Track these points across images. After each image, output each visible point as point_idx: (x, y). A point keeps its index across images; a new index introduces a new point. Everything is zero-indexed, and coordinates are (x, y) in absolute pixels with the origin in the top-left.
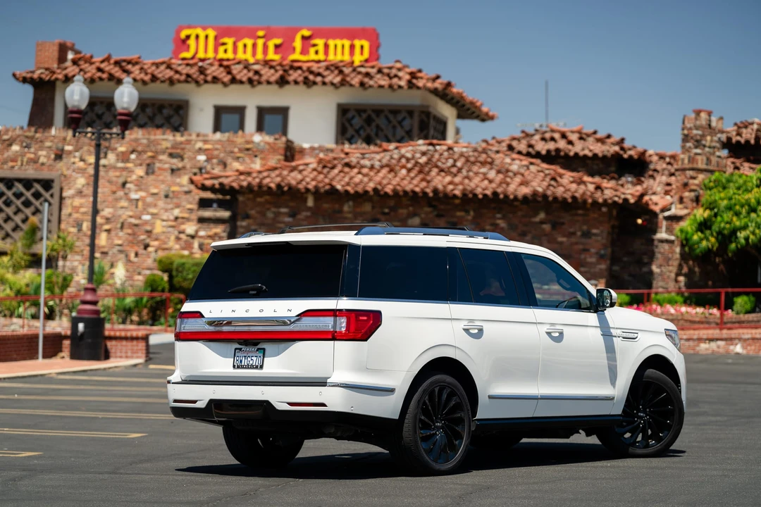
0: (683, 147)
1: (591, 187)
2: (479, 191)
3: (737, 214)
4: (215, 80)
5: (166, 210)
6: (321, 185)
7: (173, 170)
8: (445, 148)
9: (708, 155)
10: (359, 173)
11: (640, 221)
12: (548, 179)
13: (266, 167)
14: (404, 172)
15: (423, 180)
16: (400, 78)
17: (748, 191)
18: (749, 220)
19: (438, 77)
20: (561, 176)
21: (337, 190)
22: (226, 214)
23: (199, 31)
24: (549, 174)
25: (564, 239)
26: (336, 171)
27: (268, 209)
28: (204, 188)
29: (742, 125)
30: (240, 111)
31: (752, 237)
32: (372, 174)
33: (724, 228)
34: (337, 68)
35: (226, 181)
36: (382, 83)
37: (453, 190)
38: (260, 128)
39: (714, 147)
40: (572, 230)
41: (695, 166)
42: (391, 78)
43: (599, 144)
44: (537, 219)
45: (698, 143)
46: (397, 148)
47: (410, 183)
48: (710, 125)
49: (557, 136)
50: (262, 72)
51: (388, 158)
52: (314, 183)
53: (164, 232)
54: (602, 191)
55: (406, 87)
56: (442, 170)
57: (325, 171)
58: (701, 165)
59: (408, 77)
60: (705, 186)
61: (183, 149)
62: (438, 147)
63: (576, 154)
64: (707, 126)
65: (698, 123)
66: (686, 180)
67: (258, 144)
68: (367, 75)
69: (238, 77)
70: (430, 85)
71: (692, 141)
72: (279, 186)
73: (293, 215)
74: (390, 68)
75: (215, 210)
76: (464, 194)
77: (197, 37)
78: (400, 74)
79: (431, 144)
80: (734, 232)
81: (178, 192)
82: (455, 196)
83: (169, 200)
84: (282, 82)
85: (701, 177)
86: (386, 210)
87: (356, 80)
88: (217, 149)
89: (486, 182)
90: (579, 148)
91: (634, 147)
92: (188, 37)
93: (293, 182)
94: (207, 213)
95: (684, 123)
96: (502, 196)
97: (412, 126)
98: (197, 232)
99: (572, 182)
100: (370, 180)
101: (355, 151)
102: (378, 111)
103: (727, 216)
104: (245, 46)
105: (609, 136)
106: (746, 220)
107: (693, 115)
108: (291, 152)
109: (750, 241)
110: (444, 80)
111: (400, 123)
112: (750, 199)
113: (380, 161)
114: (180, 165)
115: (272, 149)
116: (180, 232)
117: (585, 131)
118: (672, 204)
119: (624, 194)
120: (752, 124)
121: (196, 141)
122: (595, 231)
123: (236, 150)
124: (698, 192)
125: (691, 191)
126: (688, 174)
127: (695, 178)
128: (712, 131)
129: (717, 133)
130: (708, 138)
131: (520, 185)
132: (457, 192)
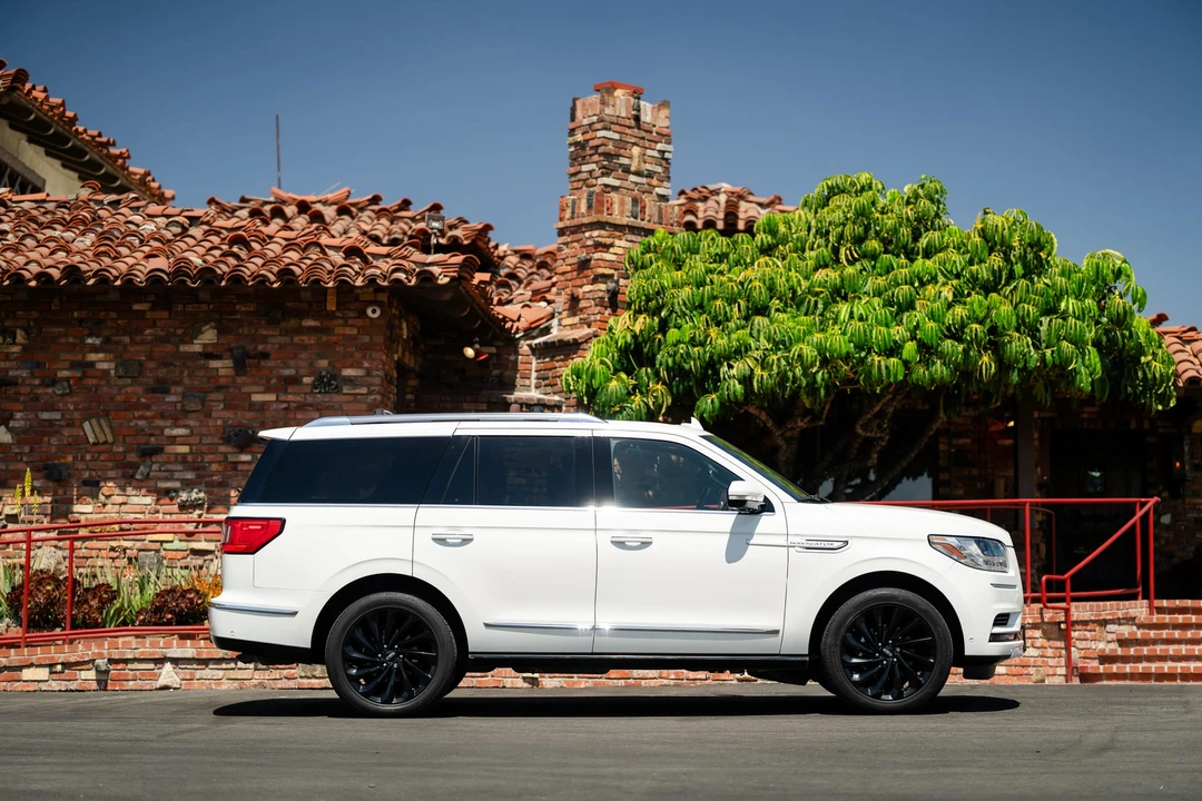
0: (574, 176)
3: (719, 321)
9: (636, 192)
11: (470, 352)
12: (226, 245)
18: (751, 335)
29: (695, 195)
31: (758, 371)
33: (687, 358)
39: (650, 175)
40: (287, 371)
41: (605, 217)
43: (383, 220)
44: (196, 348)
45: (610, 161)
48: (637, 118)
49: (290, 209)
54: (364, 261)
58: (620, 215)
64: (633, 123)
65: (608, 111)
66: (583, 255)
71: (596, 158)
80: (712, 365)
85: (621, 245)
89: (60, 254)
91: (463, 221)
95: (573, 118)
103: (693, 326)
106: (742, 334)
107: (595, 97)
109: (755, 384)
110: (11, 69)
112: (749, 281)
118: (551, 318)
120: (716, 193)
124: (617, 282)
125: (597, 279)
126: (591, 237)
127: (606, 247)
128: (643, 134)
129: (656, 142)
130: (636, 151)
131: (148, 256)
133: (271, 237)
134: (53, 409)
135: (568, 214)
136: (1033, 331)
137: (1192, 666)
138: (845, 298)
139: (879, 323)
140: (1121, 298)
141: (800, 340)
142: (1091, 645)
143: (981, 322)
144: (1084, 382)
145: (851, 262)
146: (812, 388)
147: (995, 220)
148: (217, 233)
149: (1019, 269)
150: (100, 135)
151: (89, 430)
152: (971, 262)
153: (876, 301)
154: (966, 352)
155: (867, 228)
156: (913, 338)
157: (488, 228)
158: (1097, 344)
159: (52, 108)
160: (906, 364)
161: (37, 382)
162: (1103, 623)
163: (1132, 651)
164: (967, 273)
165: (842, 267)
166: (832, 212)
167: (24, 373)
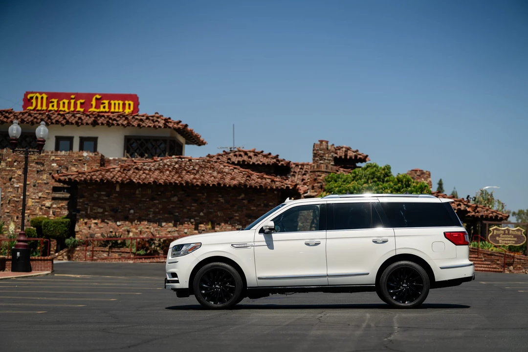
0: (314, 160)
1: (269, 181)
2: (210, 182)
4: (57, 122)
5: (34, 193)
6: (125, 179)
7: (38, 172)
8: (187, 160)
9: (327, 164)
10: (144, 173)
11: (293, 199)
12: (245, 176)
13: (93, 170)
14: (168, 172)
15: (179, 177)
16: (159, 122)
17: (348, 183)
19: (180, 122)
20: (252, 174)
21: (134, 182)
22: (68, 195)
23: (38, 95)
24: (245, 174)
25: (255, 208)
26: (131, 172)
27: (95, 192)
28: (60, 181)
29: (337, 148)
30: (71, 139)
32: (151, 173)
34: (124, 116)
35: (72, 177)
36: (150, 125)
37: (195, 182)
38: (81, 148)
39: (330, 160)
40: (258, 203)
41: (320, 170)
42: (154, 122)
43: (265, 158)
44: (240, 198)
45: (322, 158)
46: (161, 160)
47: (172, 178)
48: (327, 148)
49: (242, 153)
50: (83, 118)
51: (158, 165)
52: (120, 178)
53: (33, 206)
54: (275, 183)
55: (163, 127)
56: (188, 172)
57: (125, 172)
58: (323, 169)
59: (163, 122)
60: (325, 179)
61: (44, 160)
62: (183, 160)
63: (253, 163)
65: (322, 147)
66: (315, 177)
67: (86, 157)
68: (141, 120)
69: (70, 121)
70: (175, 126)
71: (319, 157)
72: (102, 180)
73: (108, 196)
74: (152, 117)
75: (62, 194)
76: (203, 184)
77: (37, 98)
78: (159, 120)
79: (179, 158)
81: (41, 183)
82: (197, 185)
83: (36, 188)
84: (95, 123)
85: (323, 175)
86: (159, 193)
87: (135, 123)
88: (63, 160)
89: (213, 178)
90: (254, 160)
91: (284, 160)
92: (32, 98)
93: (110, 178)
94: (57, 195)
95: (314, 147)
96: (222, 185)
97: (166, 148)
98: (51, 205)
99: (258, 178)
100: (150, 177)
101: (139, 161)
102: (147, 140)
104: (64, 103)
105: (270, 154)
107: (319, 143)
108: (103, 162)
110: (183, 123)
111: (159, 146)
112: (349, 187)
113: (154, 166)
114: (42, 169)
115: (93, 160)
116: (42, 206)
117: (256, 151)
118: (308, 190)
119: (287, 184)
120: (342, 148)
121: (51, 156)
122: (270, 204)
123: (73, 160)
125: (318, 183)
126: (317, 174)
127: (320, 176)
128: (329, 152)
129: (331, 153)
130: (327, 155)
131: (231, 179)
132: (198, 183)
134: (211, 209)
135: (312, 168)
145: (371, 183)
147: (401, 176)
149: (404, 186)
150: (197, 134)
151: (219, 213)
157: (290, 162)
161: (209, 203)
164: (393, 188)
165: (369, 184)
166: (367, 172)
167: (206, 202)
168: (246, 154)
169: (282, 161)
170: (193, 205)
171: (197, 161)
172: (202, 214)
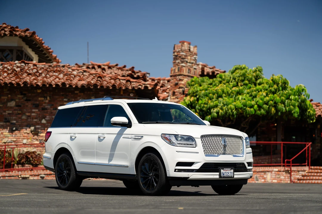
0: (174, 63)
1: (124, 82)
2: (53, 83)
3: (211, 99)
8: (31, 65)
9: (189, 67)
12: (96, 78)
14: (5, 74)
16: (5, 31)
17: (217, 86)
18: (219, 102)
19: (28, 30)
31: (221, 111)
33: (204, 107)
37: (36, 83)
39: (192, 63)
41: (182, 73)
43: (120, 70)
45: (183, 60)
46: (2, 64)
47: (9, 80)
48: (190, 50)
49: (96, 67)
54: (131, 83)
55: (8, 35)
56: (29, 74)
58: (185, 72)
64: (188, 51)
65: (183, 48)
66: (177, 82)
70: (23, 34)
71: (180, 59)
76: (44, 85)
78: (6, 29)
79: (24, 62)
80: (209, 109)
85: (186, 80)
89: (57, 79)
95: (174, 49)
99: (110, 80)
103: (205, 100)
105: (125, 66)
106: (217, 102)
107: (180, 44)
109: (220, 114)
110: (31, 31)
112: (218, 90)
117: (110, 65)
118: (168, 96)
119: (145, 84)
124: (184, 89)
125: (180, 88)
126: (178, 78)
127: (182, 80)
128: (191, 53)
129: (194, 55)
130: (189, 57)
131: (79, 80)
132: (39, 84)
133: (105, 76)
135: (173, 72)
136: (284, 103)
137: (319, 181)
138: (240, 94)
139: (248, 100)
140: (304, 96)
141: (230, 104)
142: (296, 176)
143: (272, 101)
144: (296, 115)
145: (241, 86)
146: (233, 115)
147: (276, 77)
148: (92, 75)
149: (281, 88)
150: (48, 47)
152: (269, 87)
153: (248, 95)
154: (269, 108)
155: (245, 78)
156: (256, 104)
157: (147, 73)
158: (298, 106)
159: (39, 41)
160: (255, 110)
161: (52, 109)
162: (299, 171)
163: (305, 178)
164: (269, 89)
165: (239, 87)
166: (236, 74)
167: (49, 107)
168: (99, 67)
169: (137, 73)
170: (33, 110)
171: (43, 66)
172: (44, 121)
